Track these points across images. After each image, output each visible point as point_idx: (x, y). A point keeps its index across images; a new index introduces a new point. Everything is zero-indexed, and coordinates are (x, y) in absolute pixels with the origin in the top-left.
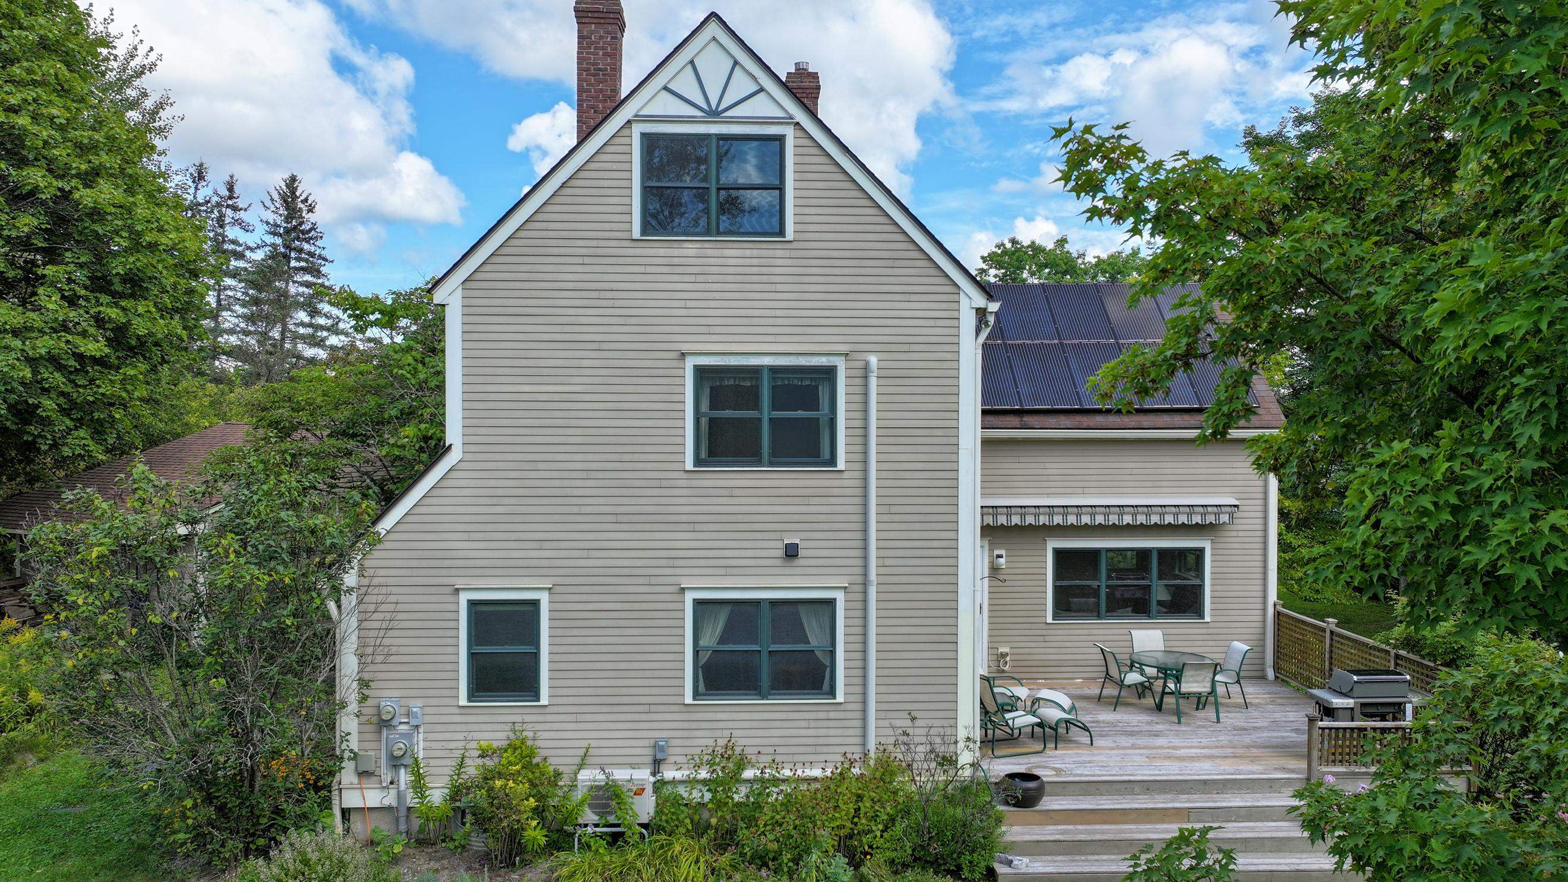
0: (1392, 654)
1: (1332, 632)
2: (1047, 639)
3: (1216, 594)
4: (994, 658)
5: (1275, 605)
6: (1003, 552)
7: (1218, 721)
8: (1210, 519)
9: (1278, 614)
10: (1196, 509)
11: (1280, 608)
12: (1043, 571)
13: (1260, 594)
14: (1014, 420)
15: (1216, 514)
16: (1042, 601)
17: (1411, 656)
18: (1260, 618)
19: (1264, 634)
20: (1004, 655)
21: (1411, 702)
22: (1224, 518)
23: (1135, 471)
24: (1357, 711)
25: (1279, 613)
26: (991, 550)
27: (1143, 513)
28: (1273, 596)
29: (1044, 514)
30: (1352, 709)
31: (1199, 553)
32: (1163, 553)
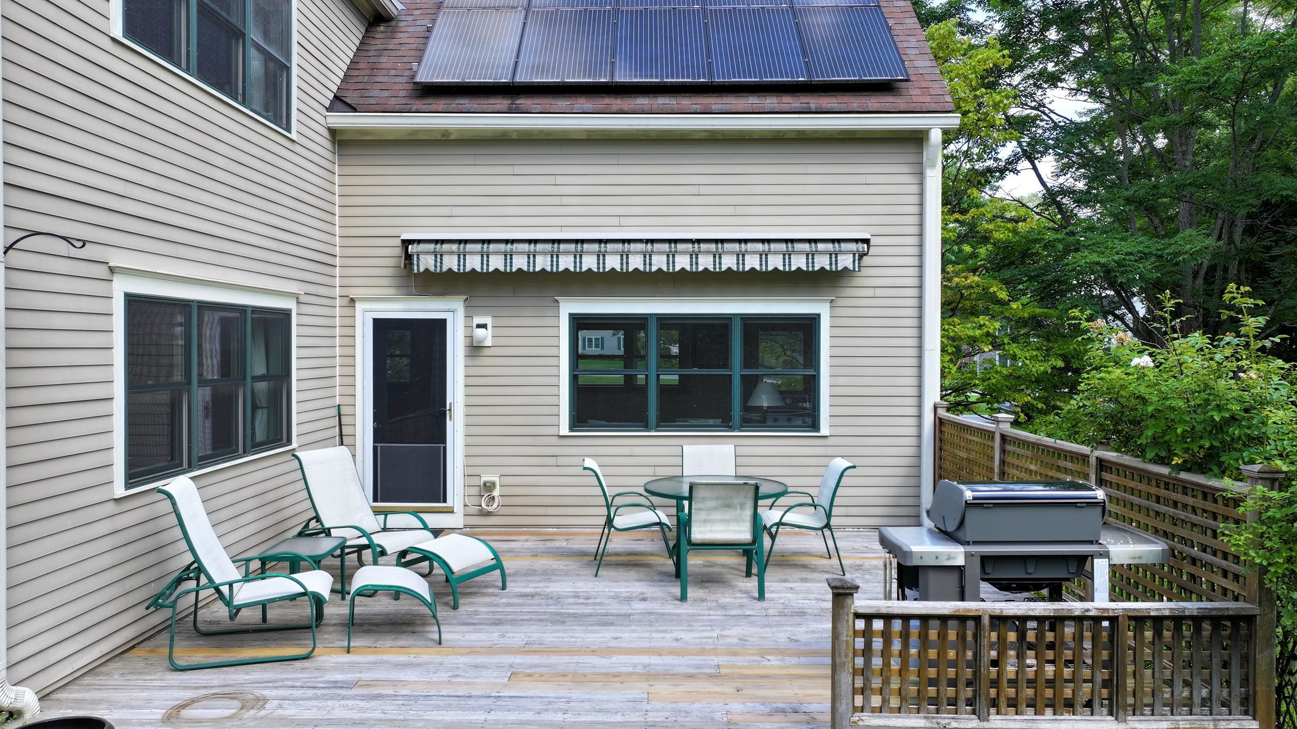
0: (1093, 461)
1: (1004, 438)
2: (562, 461)
3: (839, 391)
4: (475, 491)
5: (935, 408)
6: (488, 320)
7: (761, 596)
8: (822, 262)
9: (940, 423)
10: (798, 246)
11: (942, 413)
12: (552, 351)
13: (913, 391)
14: (502, 103)
15: (832, 254)
16: (552, 400)
17: (1127, 460)
18: (913, 431)
19: (919, 456)
20: (489, 487)
21: (1105, 555)
22: (846, 261)
23: (704, 190)
24: (975, 570)
25: (940, 419)
26: (468, 317)
27: (708, 252)
28: (933, 394)
29: (544, 253)
30: (960, 569)
31: (810, 324)
32: (751, 324)
